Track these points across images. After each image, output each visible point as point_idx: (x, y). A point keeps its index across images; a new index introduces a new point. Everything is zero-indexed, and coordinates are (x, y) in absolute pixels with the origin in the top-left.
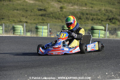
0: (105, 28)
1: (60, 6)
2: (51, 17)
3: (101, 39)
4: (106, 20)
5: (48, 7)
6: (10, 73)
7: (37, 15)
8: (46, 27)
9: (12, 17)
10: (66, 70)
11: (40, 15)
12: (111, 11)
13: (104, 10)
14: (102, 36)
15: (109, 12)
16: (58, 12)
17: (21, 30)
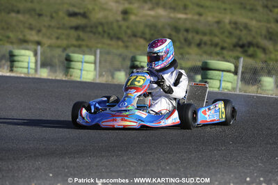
1: (121, 8)
2: (99, 33)
4: (232, 47)
6: (10, 167)
7: (64, 27)
8: (90, 58)
11: (72, 28)
12: (246, 27)
13: (230, 23)
15: (241, 28)
16: (118, 21)
17: (28, 63)
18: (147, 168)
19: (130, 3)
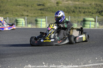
0: (95, 19)
2: (49, 11)
3: (92, 29)
4: (96, 13)
7: (36, 9)
8: (44, 20)
9: (15, 11)
10: (61, 56)
11: (39, 10)
12: (100, 5)
13: (95, 4)
14: (93, 26)
16: (55, 6)
17: (22, 23)
18: (61, 57)
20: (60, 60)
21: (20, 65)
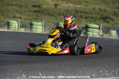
1: (54, 3)
2: (45, 14)
4: (99, 19)
5: (43, 4)
7: (31, 11)
8: (40, 23)
9: (6, 12)
11: (34, 12)
12: (105, 10)
13: (98, 9)
14: (96, 34)
15: (103, 11)
16: (53, 9)
17: (15, 26)
18: (60, 68)
19: (58, 1)
20: (59, 72)
21: (13, 75)
